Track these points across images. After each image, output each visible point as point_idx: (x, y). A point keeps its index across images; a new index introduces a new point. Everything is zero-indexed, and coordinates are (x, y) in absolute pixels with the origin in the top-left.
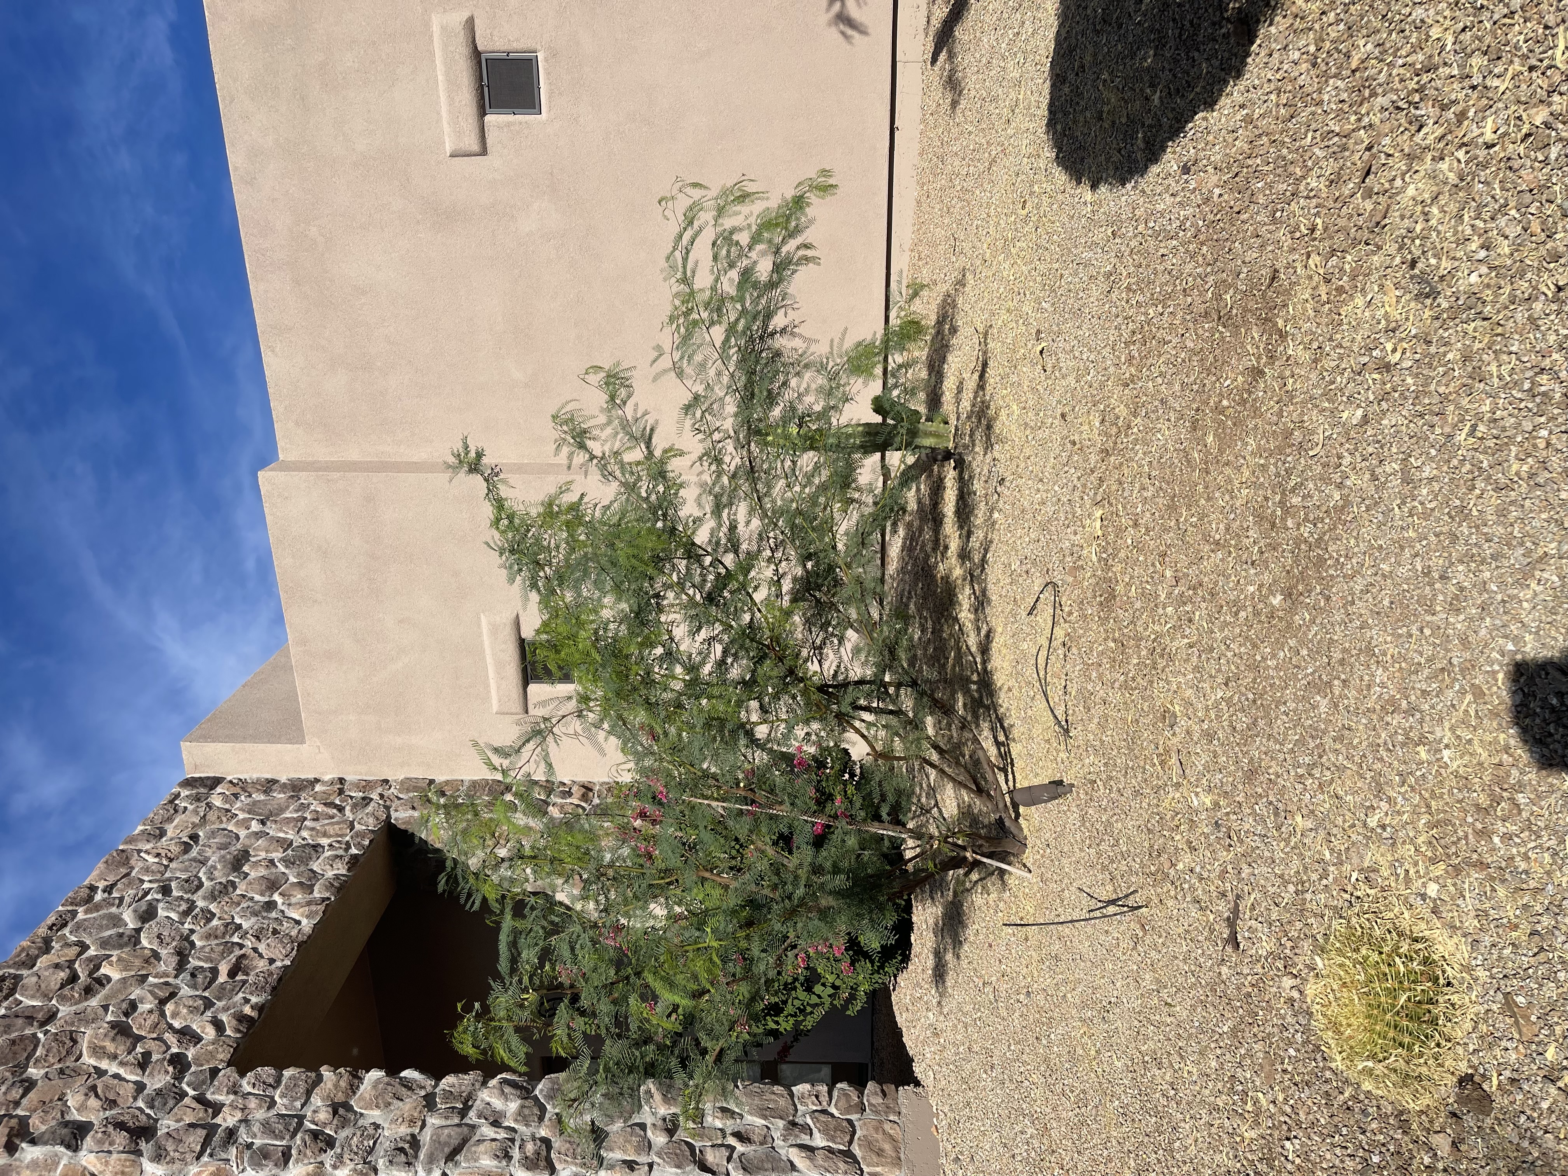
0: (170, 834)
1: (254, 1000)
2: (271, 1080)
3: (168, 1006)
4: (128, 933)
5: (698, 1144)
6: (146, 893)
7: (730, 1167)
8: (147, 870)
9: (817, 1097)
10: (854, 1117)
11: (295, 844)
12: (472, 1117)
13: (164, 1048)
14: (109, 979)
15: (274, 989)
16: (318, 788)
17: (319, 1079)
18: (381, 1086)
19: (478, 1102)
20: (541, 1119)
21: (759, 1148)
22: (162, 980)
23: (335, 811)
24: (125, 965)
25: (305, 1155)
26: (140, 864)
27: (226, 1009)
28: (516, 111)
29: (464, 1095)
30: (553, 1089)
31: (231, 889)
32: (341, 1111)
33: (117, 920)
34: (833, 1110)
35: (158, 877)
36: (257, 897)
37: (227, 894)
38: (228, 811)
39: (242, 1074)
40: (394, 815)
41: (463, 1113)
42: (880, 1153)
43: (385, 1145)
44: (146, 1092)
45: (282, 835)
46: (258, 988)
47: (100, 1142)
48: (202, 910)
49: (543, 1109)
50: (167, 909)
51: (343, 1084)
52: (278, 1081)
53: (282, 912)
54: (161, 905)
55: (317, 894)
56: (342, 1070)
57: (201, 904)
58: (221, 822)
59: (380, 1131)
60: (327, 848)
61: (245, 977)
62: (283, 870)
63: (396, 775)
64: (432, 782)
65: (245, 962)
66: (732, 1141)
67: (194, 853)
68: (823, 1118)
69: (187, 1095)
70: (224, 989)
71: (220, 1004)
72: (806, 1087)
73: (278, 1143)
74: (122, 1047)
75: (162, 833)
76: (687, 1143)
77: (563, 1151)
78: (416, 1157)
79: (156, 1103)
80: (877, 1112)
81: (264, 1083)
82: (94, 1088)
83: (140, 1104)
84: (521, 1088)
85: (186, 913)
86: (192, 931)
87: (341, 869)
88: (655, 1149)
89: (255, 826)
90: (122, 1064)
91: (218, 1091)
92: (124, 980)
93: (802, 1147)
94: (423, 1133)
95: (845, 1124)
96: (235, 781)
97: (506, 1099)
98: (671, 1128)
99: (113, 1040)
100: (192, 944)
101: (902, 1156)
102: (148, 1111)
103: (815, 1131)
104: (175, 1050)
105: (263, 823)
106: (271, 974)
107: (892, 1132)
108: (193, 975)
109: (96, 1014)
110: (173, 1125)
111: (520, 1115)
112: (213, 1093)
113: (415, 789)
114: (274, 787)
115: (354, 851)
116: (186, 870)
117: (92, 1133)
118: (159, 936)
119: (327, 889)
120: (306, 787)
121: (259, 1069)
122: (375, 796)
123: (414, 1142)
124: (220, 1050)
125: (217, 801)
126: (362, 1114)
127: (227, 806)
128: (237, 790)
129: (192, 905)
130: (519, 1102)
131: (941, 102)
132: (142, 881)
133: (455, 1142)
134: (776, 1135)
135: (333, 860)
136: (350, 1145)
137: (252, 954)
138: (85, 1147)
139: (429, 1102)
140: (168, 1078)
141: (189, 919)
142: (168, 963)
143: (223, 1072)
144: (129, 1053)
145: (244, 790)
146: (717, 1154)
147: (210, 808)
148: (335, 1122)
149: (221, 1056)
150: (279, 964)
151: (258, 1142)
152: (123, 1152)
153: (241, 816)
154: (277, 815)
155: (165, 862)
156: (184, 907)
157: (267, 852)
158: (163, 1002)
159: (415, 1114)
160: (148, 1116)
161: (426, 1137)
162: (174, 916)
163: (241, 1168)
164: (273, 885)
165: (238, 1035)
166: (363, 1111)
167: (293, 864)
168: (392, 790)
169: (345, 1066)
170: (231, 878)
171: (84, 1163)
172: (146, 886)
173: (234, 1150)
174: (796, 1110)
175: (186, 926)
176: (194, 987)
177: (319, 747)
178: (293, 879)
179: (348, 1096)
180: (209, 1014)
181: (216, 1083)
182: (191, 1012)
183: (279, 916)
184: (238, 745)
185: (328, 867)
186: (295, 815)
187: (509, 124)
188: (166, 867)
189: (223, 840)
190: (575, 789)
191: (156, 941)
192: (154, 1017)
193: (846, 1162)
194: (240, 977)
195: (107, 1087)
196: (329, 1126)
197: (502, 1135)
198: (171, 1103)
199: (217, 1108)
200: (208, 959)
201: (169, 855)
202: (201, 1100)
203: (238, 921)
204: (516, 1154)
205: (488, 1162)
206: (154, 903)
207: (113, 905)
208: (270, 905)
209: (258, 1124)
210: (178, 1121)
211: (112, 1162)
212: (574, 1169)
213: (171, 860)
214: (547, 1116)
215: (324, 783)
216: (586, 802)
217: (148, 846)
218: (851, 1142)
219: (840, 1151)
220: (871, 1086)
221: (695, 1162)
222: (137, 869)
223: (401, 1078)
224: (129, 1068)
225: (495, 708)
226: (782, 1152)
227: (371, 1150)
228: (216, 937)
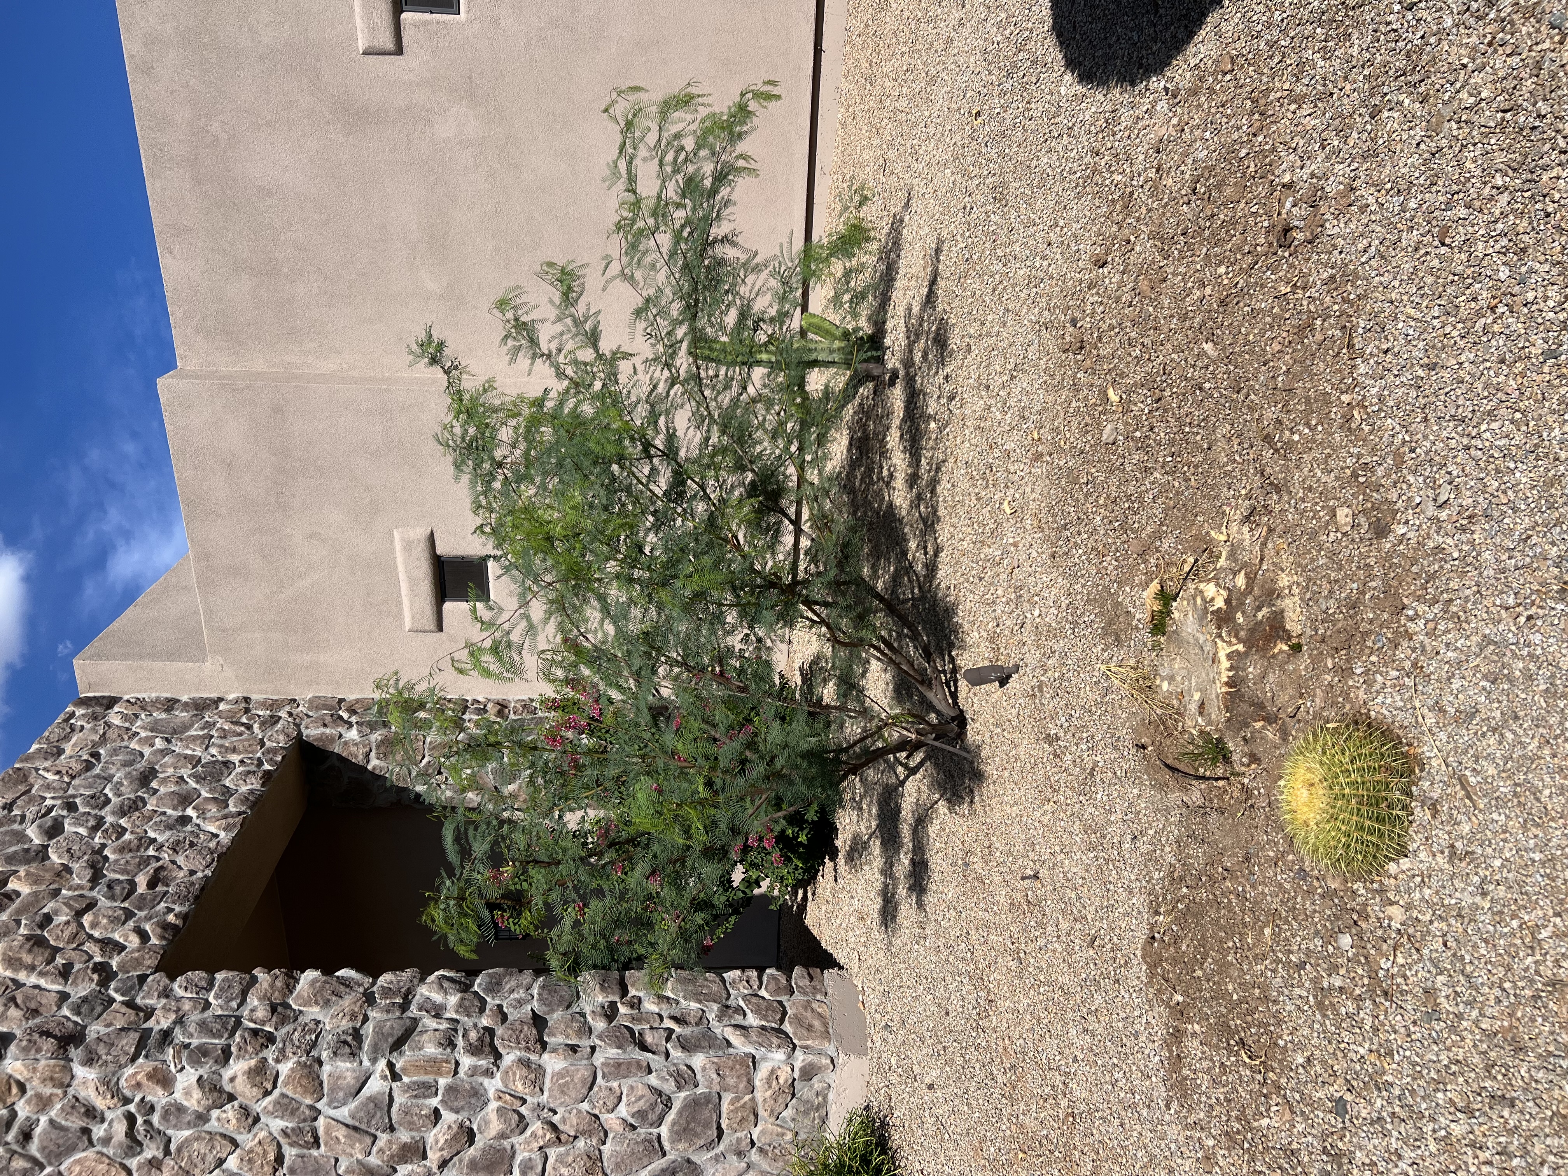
0: (68, 752)
1: (177, 909)
2: (203, 984)
3: (85, 917)
4: (34, 848)
5: (637, 1028)
6: (50, 810)
7: (669, 1046)
8: (48, 787)
9: (748, 982)
10: (784, 998)
11: (203, 761)
12: (413, 1011)
13: (86, 957)
14: (18, 894)
15: (197, 898)
16: (222, 706)
17: (254, 980)
18: (318, 984)
19: (418, 997)
20: (482, 1010)
21: (696, 1029)
22: (76, 893)
23: (243, 729)
24: (35, 880)
25: (246, 1051)
26: (40, 782)
27: (148, 918)
28: (433, 9)
29: (403, 990)
30: (491, 983)
31: (141, 805)
32: (280, 1009)
33: (21, 837)
34: (763, 993)
35: (61, 793)
36: (170, 812)
37: (137, 809)
38: (127, 729)
39: (173, 979)
40: (305, 732)
41: (404, 1007)
42: (810, 1028)
43: (328, 1038)
44: (70, 1000)
45: (189, 752)
46: (180, 898)
47: (25, 1050)
48: (111, 824)
49: (483, 1002)
50: (75, 824)
51: (279, 984)
52: (211, 983)
53: (198, 825)
54: (67, 821)
55: (232, 808)
56: (277, 971)
57: (109, 819)
58: (123, 740)
59: (321, 1026)
60: (237, 764)
61: (165, 889)
62: (194, 785)
63: (305, 695)
64: (341, 701)
65: (164, 873)
66: (668, 1023)
67: (97, 770)
68: (754, 1000)
69: (115, 1001)
70: (145, 899)
71: (141, 914)
72: (738, 972)
73: (217, 1041)
74: (40, 958)
75: (60, 752)
76: (626, 1026)
77: (506, 1037)
78: (360, 1048)
79: (83, 1010)
80: (805, 993)
81: (196, 986)
82: (13, 999)
83: (66, 1011)
84: (460, 983)
85: (95, 829)
86: (104, 846)
87: (254, 783)
88: (595, 1033)
89: (159, 744)
90: (42, 974)
91: (148, 995)
92: (35, 894)
93: (736, 1026)
94: (365, 1026)
95: (775, 1004)
96: (133, 700)
97: (446, 993)
98: (610, 1013)
99: (30, 951)
100: (106, 858)
101: (831, 1031)
102: (75, 1018)
103: (748, 1011)
104: (98, 959)
105: (168, 741)
106: (192, 884)
107: (820, 1010)
108: (109, 887)
109: (7, 927)
110: (103, 1030)
111: (461, 1007)
112: (143, 998)
113: (325, 706)
114: (176, 706)
115: (267, 767)
116: (90, 786)
117: (15, 1042)
118: (69, 851)
119: (243, 803)
120: (209, 705)
121: (190, 973)
122: (283, 714)
123: (357, 1034)
124: (147, 956)
125: (116, 721)
126: (301, 1012)
127: (127, 725)
128: (136, 709)
129: (100, 821)
130: (459, 995)
131: (870, 23)
132: (44, 799)
133: (398, 1033)
134: (711, 1016)
135: (246, 776)
136: (292, 1040)
137: (171, 866)
138: (9, 1055)
139: (369, 999)
140: (93, 986)
141: (99, 834)
142: (80, 876)
143: (151, 978)
144: (48, 963)
145: (143, 708)
146: (656, 1035)
147: (109, 727)
148: (274, 1019)
149: (148, 963)
150: (200, 874)
151: (195, 1042)
152: (51, 1058)
153: (143, 734)
154: (182, 732)
155: (66, 779)
156: (92, 822)
157: (175, 768)
158: (79, 914)
159: (356, 1009)
160: (76, 1023)
161: (369, 1030)
162: (82, 831)
163: (179, 1067)
164: (185, 799)
165: (164, 943)
166: (302, 1008)
167: (204, 779)
168: (300, 708)
169: (280, 968)
170: (139, 794)
171: (9, 1071)
172: (49, 802)
173: (171, 1051)
174: (729, 995)
175: (97, 840)
176: (112, 898)
177: (222, 666)
178: (205, 794)
179: (285, 996)
180: (131, 923)
181: (145, 988)
182: (112, 922)
183: (195, 829)
184: (135, 664)
185: (241, 782)
186: (201, 733)
187: (425, 23)
188: (69, 784)
189: (127, 758)
190: (490, 706)
191: (66, 855)
192: (73, 928)
193: (778, 1037)
194: (160, 888)
195: (27, 998)
196: (268, 1024)
197: (445, 1025)
198: (99, 1009)
199: (149, 1013)
200: (123, 872)
201: (70, 772)
202: (130, 1004)
203: (151, 834)
204: (460, 1042)
205: (433, 1050)
206: (60, 819)
207: (15, 821)
208: (184, 820)
209: (193, 1024)
210: (108, 1025)
211: (40, 1069)
212: (518, 1053)
213: (73, 777)
214: (488, 1007)
215: (228, 702)
216: (502, 717)
217: (47, 764)
218: (782, 1021)
219: (773, 1029)
220: (798, 970)
221: (636, 1044)
222: (36, 787)
223: (338, 977)
224: (49, 978)
225: (408, 625)
226: (718, 1031)
227: (314, 1044)
228: (130, 851)
